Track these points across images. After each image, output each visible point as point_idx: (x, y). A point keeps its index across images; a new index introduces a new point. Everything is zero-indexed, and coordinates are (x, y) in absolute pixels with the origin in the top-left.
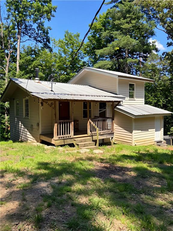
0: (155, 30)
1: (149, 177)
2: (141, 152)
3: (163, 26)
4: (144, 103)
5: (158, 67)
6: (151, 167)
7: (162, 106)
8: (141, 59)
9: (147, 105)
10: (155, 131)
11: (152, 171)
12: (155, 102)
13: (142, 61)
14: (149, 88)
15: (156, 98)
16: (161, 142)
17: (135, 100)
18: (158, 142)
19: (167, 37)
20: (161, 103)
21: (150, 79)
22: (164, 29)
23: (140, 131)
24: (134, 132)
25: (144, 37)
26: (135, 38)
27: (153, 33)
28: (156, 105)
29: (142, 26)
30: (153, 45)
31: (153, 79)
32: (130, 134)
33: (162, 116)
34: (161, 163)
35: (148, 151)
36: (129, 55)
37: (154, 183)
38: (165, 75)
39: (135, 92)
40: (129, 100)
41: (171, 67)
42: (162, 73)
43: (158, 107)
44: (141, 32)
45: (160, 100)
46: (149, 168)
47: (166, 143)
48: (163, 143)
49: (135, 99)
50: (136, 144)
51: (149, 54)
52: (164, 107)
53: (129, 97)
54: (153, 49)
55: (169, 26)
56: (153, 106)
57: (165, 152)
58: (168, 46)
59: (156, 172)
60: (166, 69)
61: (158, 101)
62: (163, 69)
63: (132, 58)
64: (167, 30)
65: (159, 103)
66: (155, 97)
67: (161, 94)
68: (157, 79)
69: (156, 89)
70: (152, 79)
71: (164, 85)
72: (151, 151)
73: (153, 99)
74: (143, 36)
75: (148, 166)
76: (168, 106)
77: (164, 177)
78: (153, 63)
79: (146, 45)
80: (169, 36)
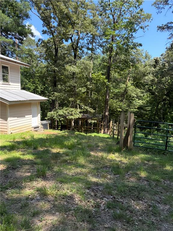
0: (30, 13)
1: (20, 167)
2: (16, 140)
3: (38, 12)
4: (20, 89)
5: (35, 53)
6: (24, 155)
7: (40, 92)
8: (17, 41)
9: (24, 91)
10: (32, 117)
11: (24, 159)
12: (34, 88)
13: (18, 44)
14: (28, 73)
15: (34, 85)
16: (38, 127)
17: (10, 85)
18: (35, 128)
19: (43, 25)
20: (39, 90)
21: (27, 64)
22: (39, 15)
23: (16, 118)
24: (9, 119)
25: (19, 17)
26: (9, 16)
27: (28, 16)
28: (35, 91)
29: (16, 4)
30: (28, 29)
31: (31, 64)
32: (5, 122)
33: (39, 102)
34: (35, 148)
35: (24, 138)
36: (3, 34)
37: (25, 172)
38: (42, 62)
39: (10, 76)
40: (3, 84)
41: (46, 55)
42: (39, 60)
43: (36, 94)
44: (16, 11)
45: (38, 87)
46: (22, 157)
47: (43, 128)
48: (40, 128)
49: (10, 83)
50: (12, 132)
51: (25, 37)
52: (42, 93)
53: (2, 81)
54: (29, 33)
55: (43, 13)
56: (31, 92)
57: (41, 137)
58: (43, 34)
59: (29, 160)
60: (43, 56)
61: (37, 87)
62: (40, 56)
63: (7, 38)
64: (42, 17)
65: (37, 90)
66: (33, 83)
67: (39, 81)
68: (35, 65)
69: (34, 75)
70: (29, 64)
71: (41, 72)
72: (28, 137)
73: (32, 85)
74: (17, 16)
75: (21, 155)
76: (46, 93)
77: (36, 164)
78: (30, 47)
79: (21, 26)
80: (44, 23)
